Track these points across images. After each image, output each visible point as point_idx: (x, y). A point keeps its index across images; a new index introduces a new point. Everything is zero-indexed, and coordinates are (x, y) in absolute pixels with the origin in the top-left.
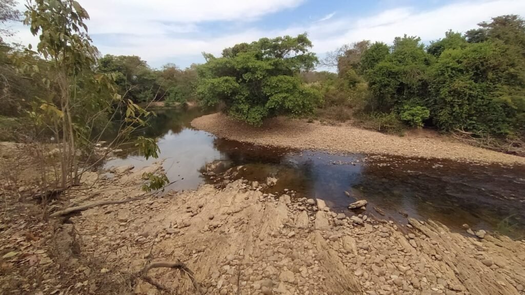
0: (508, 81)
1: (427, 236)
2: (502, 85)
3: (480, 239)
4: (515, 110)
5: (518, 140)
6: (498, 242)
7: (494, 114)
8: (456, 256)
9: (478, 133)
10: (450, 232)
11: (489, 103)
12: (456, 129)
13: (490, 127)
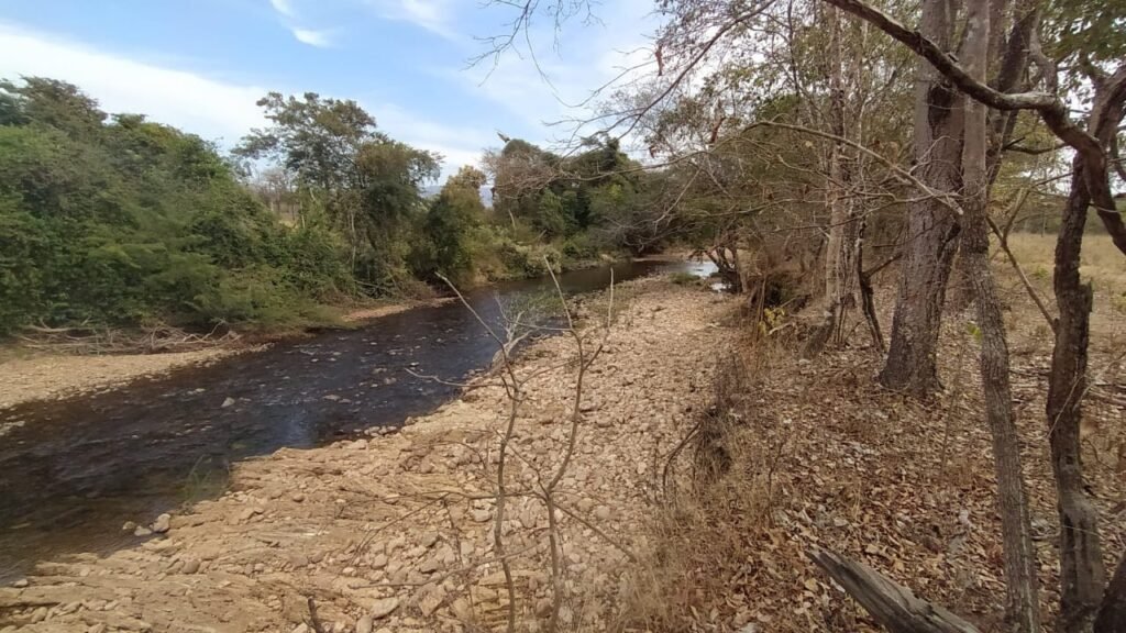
0: (105, 216)
1: (48, 605)
2: (96, 223)
3: (163, 534)
4: (138, 269)
5: (161, 325)
6: (194, 518)
7: (100, 283)
8: (133, 598)
9: (84, 325)
10: (100, 561)
11: (84, 260)
12: (27, 327)
13: (104, 309)
